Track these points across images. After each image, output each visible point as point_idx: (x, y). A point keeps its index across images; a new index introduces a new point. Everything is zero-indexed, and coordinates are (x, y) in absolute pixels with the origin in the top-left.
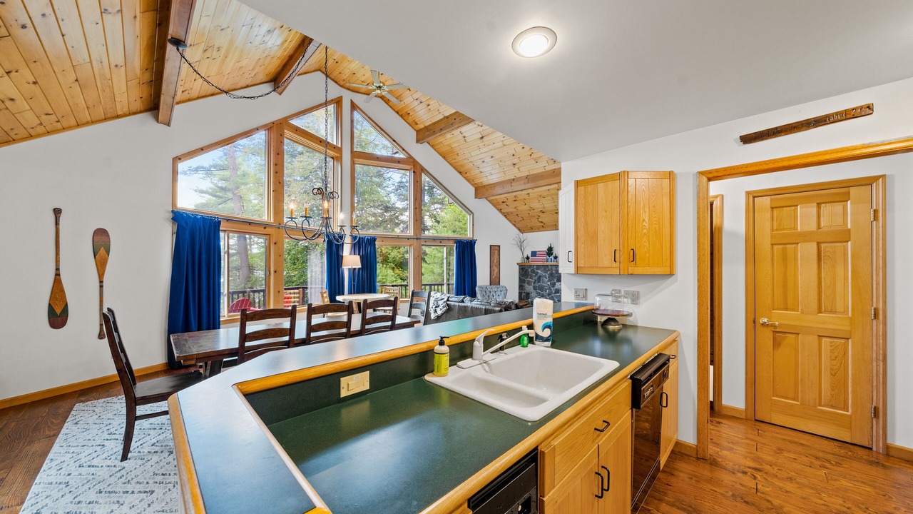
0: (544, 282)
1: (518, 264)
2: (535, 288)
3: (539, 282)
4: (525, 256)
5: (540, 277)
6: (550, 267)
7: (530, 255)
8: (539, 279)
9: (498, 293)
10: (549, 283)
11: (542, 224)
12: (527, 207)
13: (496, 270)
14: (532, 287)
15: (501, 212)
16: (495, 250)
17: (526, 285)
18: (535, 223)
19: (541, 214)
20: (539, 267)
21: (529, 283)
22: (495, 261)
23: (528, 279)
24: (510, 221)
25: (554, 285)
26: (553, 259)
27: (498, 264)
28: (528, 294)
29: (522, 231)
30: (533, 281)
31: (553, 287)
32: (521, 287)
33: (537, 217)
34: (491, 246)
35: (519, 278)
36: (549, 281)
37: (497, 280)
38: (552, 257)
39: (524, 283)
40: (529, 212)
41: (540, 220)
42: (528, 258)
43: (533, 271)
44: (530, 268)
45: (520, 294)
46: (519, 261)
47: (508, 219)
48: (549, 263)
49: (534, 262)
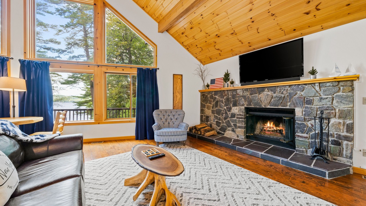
0: (221, 107)
1: (199, 91)
2: (213, 112)
3: (216, 106)
4: (206, 84)
5: (217, 102)
6: (226, 92)
7: (209, 83)
8: (216, 105)
9: (176, 117)
10: (225, 108)
11: (219, 52)
12: (203, 34)
13: (179, 96)
14: (210, 111)
15: (184, 46)
16: (178, 79)
17: (206, 109)
18: (213, 52)
19: (217, 40)
20: (216, 93)
21: (208, 108)
22: (178, 88)
23: (208, 104)
24: (192, 54)
25: (230, 109)
26: (229, 84)
27: (180, 91)
28: (207, 117)
29: (203, 62)
30: (212, 105)
31: (229, 111)
32: (202, 111)
33: (214, 44)
34: (174, 75)
35: (201, 103)
36: (226, 105)
37: (180, 105)
38: (229, 83)
39: (205, 107)
40: (205, 39)
41: (217, 47)
42: (208, 86)
43: (212, 97)
44: (209, 94)
45: (201, 117)
46: (201, 88)
47: (190, 52)
48: (226, 88)
49: (213, 88)
